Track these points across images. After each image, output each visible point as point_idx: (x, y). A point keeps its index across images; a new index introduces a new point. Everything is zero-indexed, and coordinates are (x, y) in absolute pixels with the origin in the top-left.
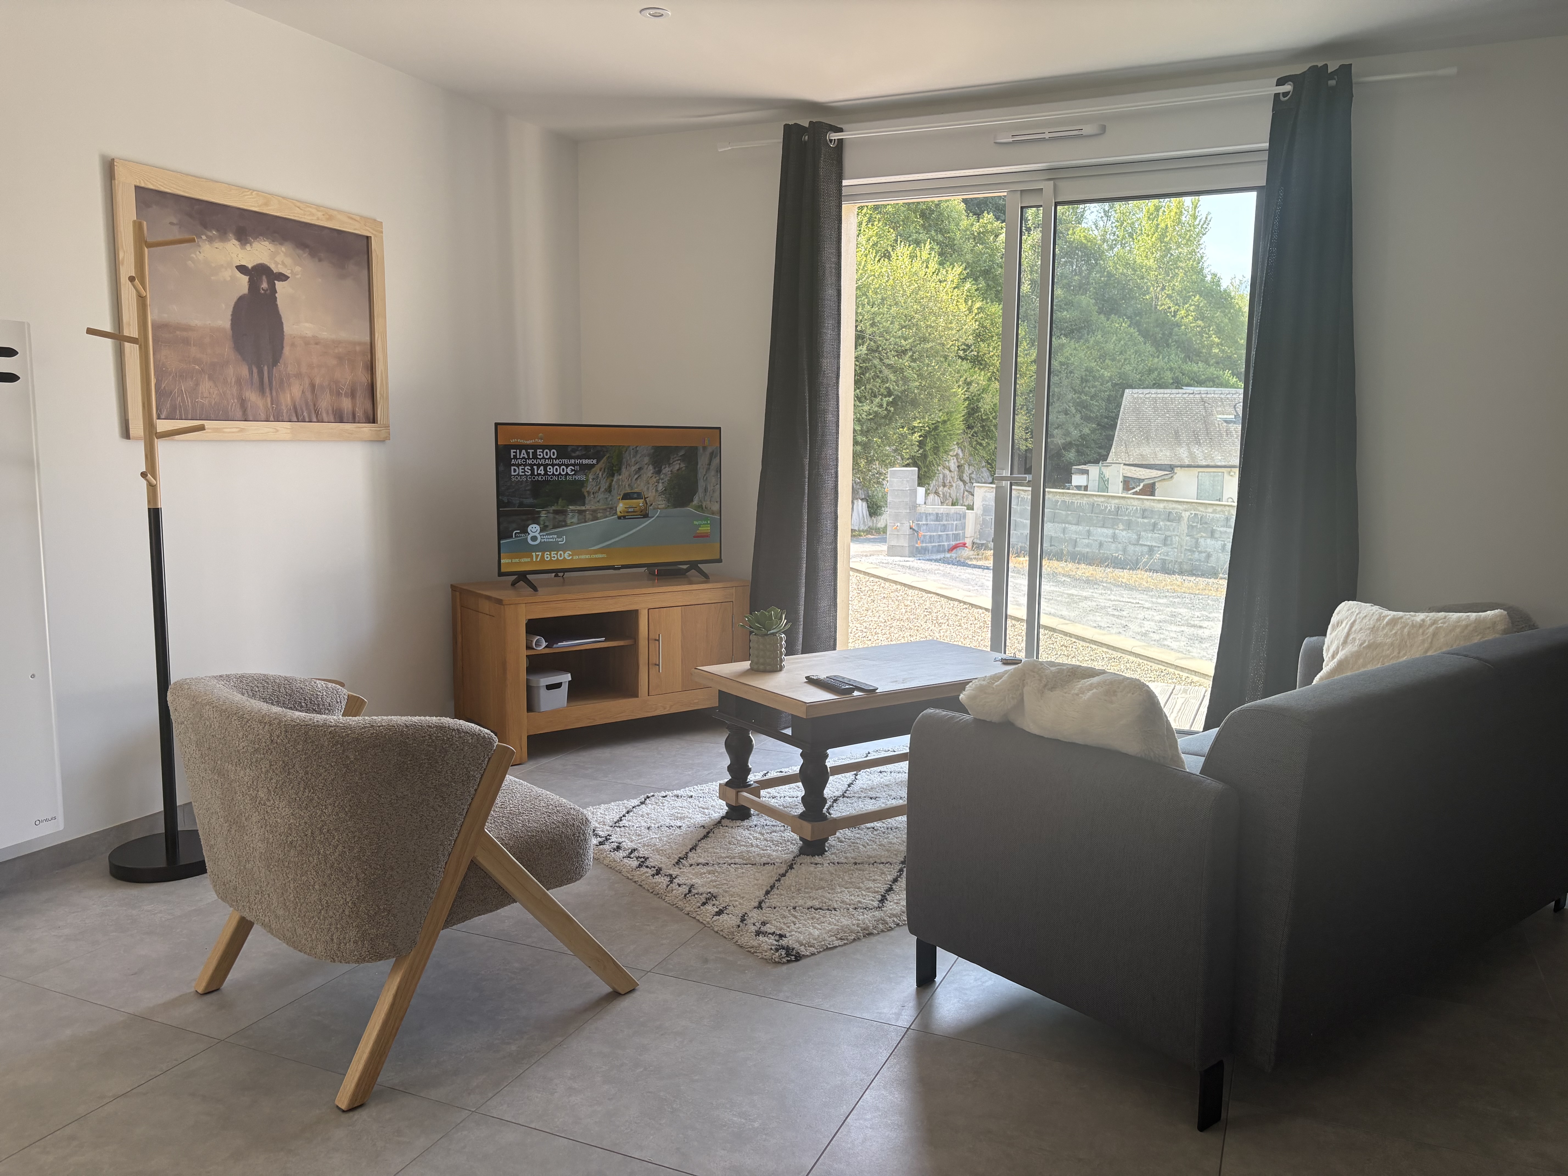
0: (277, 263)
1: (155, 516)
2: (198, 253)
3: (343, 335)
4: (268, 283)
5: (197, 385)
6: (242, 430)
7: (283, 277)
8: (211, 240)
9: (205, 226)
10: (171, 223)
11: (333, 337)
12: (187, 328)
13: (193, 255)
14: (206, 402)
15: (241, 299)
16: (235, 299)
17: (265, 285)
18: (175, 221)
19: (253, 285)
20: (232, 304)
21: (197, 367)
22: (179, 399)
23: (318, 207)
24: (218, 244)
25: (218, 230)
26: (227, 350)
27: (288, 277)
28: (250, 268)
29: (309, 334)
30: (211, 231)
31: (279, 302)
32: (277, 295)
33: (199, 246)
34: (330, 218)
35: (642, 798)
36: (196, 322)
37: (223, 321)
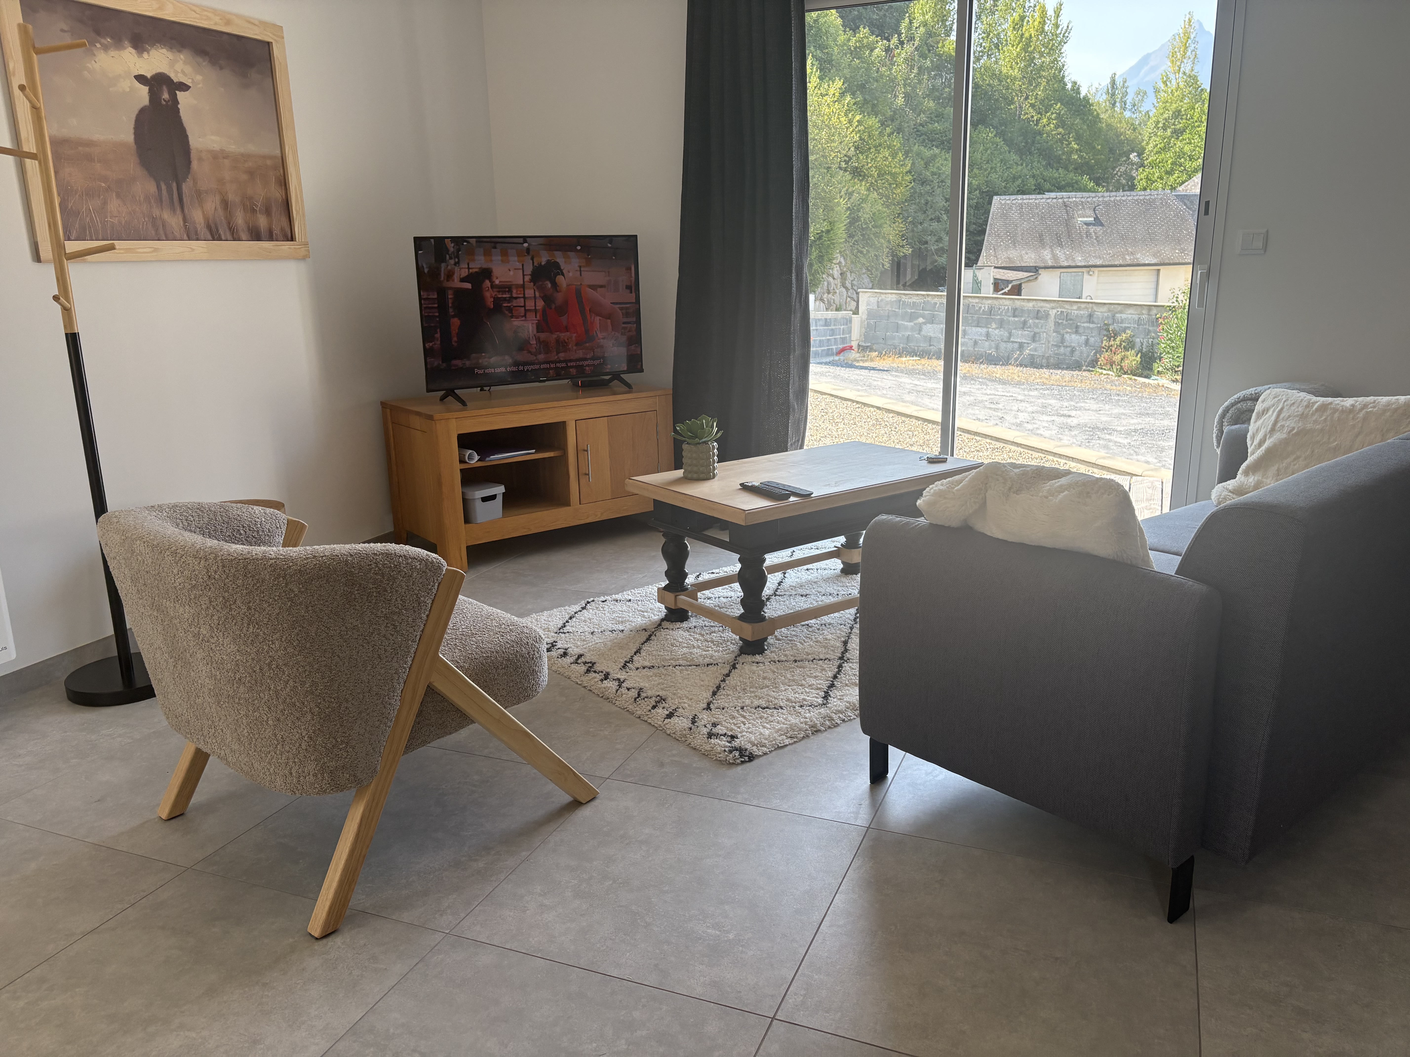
0: (176, 72)
1: (73, 341)
2: (93, 62)
3: (251, 148)
4: (169, 93)
5: (105, 203)
6: (156, 250)
7: (184, 87)
8: (106, 48)
9: (98, 32)
10: (62, 31)
11: (242, 150)
12: (90, 144)
13: (89, 65)
14: (115, 221)
15: (142, 111)
16: (136, 112)
17: (166, 96)
18: (65, 28)
19: (154, 95)
20: (133, 117)
21: (103, 185)
22: (88, 219)
23: (215, 11)
24: (113, 53)
25: (112, 38)
26: (132, 166)
27: (190, 87)
28: (149, 77)
29: (216, 147)
30: (105, 39)
31: (182, 113)
32: (179, 106)
33: (95, 55)
34: (228, 22)
35: (583, 603)
36: (97, 136)
37: (127, 135)
